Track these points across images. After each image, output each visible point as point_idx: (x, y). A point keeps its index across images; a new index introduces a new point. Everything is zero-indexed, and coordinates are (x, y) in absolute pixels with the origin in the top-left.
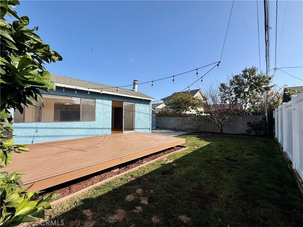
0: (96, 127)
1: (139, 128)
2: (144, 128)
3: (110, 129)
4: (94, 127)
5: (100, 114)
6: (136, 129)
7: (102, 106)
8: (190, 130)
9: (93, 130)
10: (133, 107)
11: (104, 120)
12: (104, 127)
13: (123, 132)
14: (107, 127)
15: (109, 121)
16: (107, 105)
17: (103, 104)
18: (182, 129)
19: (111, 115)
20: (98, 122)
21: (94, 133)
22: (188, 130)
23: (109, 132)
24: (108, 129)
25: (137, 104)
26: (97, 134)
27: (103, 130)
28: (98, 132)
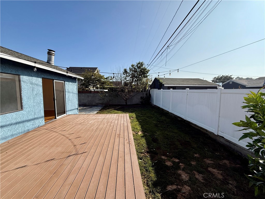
0: (24, 119)
1: (70, 110)
2: (73, 110)
3: (42, 117)
4: (22, 120)
5: (29, 98)
6: (68, 111)
7: (31, 86)
8: (100, 105)
9: (21, 125)
10: (63, 86)
11: (34, 106)
12: (36, 116)
13: (57, 118)
14: (40, 116)
15: (40, 107)
16: (37, 85)
17: (32, 83)
18: (93, 104)
19: (42, 98)
20: (27, 111)
21: (23, 128)
22: (99, 105)
23: (42, 122)
24: (40, 118)
25: (67, 82)
26: (27, 129)
27: (35, 120)
28: (29, 126)
